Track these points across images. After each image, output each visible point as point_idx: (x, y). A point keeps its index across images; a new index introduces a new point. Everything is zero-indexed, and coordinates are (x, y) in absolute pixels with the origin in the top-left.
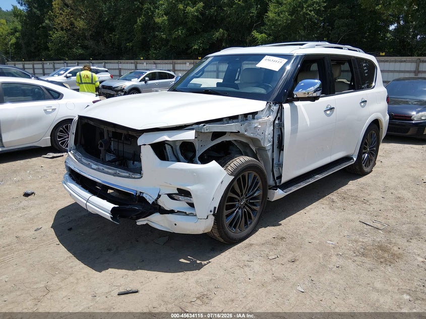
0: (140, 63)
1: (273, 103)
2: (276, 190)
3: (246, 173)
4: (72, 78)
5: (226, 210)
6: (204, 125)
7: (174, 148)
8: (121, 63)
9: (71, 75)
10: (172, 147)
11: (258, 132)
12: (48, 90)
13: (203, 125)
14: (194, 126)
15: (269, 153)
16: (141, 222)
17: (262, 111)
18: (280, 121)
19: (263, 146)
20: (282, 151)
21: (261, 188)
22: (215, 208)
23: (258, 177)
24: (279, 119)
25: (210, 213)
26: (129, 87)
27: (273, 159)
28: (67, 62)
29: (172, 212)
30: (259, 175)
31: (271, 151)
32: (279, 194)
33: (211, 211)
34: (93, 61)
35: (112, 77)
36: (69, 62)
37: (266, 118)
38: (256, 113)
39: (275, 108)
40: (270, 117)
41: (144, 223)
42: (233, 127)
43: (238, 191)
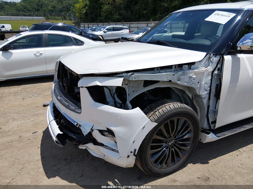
0: (150, 23)
1: (213, 55)
2: (208, 134)
3: (175, 119)
4: (107, 32)
5: (151, 149)
6: (133, 74)
7: (111, 90)
8: (139, 23)
9: (107, 31)
10: (110, 90)
11: (194, 81)
12: (75, 39)
13: (131, 73)
14: (124, 74)
15: (205, 101)
16: (82, 147)
17: (200, 61)
18: (220, 71)
19: (198, 93)
20: (218, 100)
21: (193, 131)
22: (135, 150)
23: (189, 122)
24: (218, 70)
25: (130, 154)
26: (137, 38)
27: (208, 107)
28: (110, 23)
29: (102, 145)
30: (191, 121)
31: (207, 99)
32: (211, 137)
33: (131, 152)
34: (124, 23)
35: (130, 32)
36: (111, 23)
37: (204, 69)
38: (193, 63)
39: (215, 59)
40: (209, 67)
41: (84, 148)
42: (164, 77)
43: (166, 134)
